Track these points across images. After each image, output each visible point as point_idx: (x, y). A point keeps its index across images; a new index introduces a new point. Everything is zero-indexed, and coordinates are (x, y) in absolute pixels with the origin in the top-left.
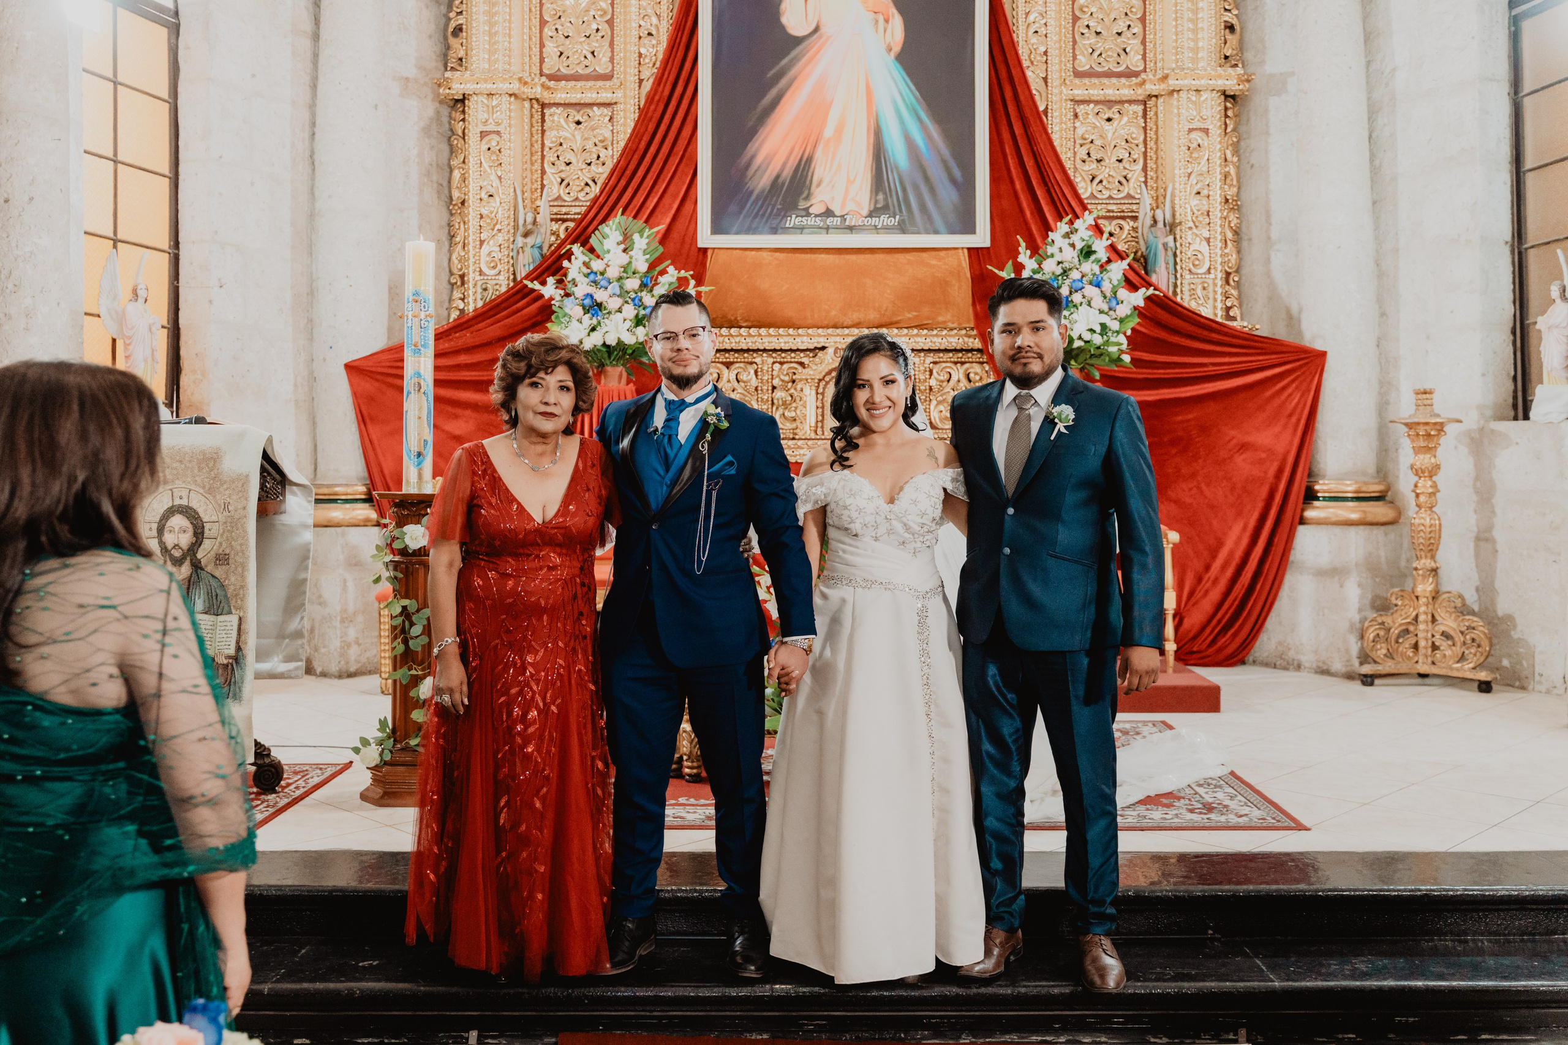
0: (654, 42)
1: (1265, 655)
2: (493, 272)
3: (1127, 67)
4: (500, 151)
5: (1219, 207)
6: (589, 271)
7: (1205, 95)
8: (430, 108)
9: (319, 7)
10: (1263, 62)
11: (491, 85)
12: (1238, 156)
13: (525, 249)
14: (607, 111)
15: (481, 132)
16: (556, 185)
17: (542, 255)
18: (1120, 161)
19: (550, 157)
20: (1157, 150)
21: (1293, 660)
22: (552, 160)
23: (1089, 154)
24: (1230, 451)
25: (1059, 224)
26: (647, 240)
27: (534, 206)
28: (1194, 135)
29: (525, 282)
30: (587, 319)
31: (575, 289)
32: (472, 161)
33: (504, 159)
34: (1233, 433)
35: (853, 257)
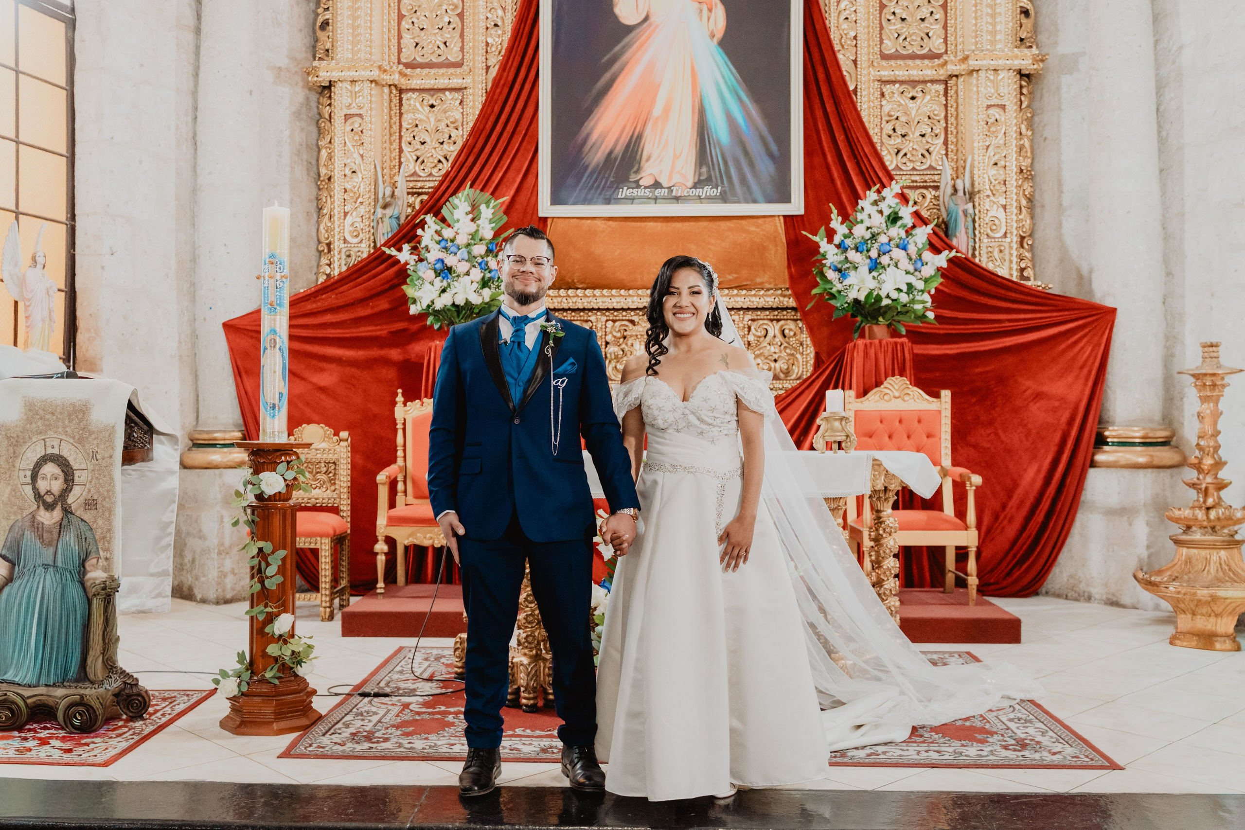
0: (500, 32)
1: (1057, 587)
2: (356, 240)
3: (930, 50)
4: (362, 132)
5: (1015, 177)
6: (440, 238)
7: (1002, 74)
8: (301, 94)
9: (201, 4)
10: (1056, 43)
11: (354, 73)
12: (1032, 130)
13: (384, 219)
14: (457, 96)
15: (345, 115)
16: (413, 163)
17: (399, 225)
18: (923, 136)
19: (407, 137)
20: (957, 124)
21: (1084, 592)
22: (409, 139)
23: (894, 130)
24: (1025, 400)
25: (868, 192)
26: (493, 211)
27: (393, 181)
28: (992, 111)
29: (384, 249)
30: (439, 283)
31: (428, 255)
32: (337, 141)
33: (366, 139)
34: (1029, 383)
35: (679, 225)
